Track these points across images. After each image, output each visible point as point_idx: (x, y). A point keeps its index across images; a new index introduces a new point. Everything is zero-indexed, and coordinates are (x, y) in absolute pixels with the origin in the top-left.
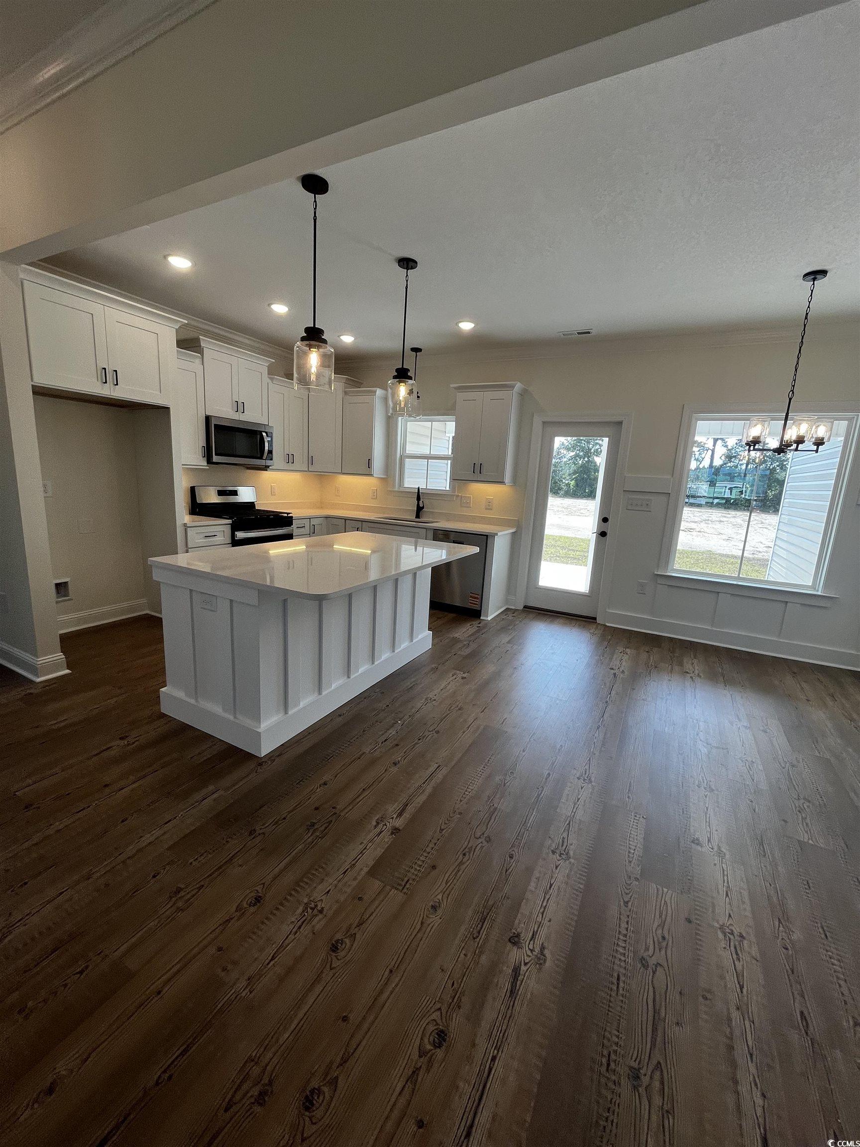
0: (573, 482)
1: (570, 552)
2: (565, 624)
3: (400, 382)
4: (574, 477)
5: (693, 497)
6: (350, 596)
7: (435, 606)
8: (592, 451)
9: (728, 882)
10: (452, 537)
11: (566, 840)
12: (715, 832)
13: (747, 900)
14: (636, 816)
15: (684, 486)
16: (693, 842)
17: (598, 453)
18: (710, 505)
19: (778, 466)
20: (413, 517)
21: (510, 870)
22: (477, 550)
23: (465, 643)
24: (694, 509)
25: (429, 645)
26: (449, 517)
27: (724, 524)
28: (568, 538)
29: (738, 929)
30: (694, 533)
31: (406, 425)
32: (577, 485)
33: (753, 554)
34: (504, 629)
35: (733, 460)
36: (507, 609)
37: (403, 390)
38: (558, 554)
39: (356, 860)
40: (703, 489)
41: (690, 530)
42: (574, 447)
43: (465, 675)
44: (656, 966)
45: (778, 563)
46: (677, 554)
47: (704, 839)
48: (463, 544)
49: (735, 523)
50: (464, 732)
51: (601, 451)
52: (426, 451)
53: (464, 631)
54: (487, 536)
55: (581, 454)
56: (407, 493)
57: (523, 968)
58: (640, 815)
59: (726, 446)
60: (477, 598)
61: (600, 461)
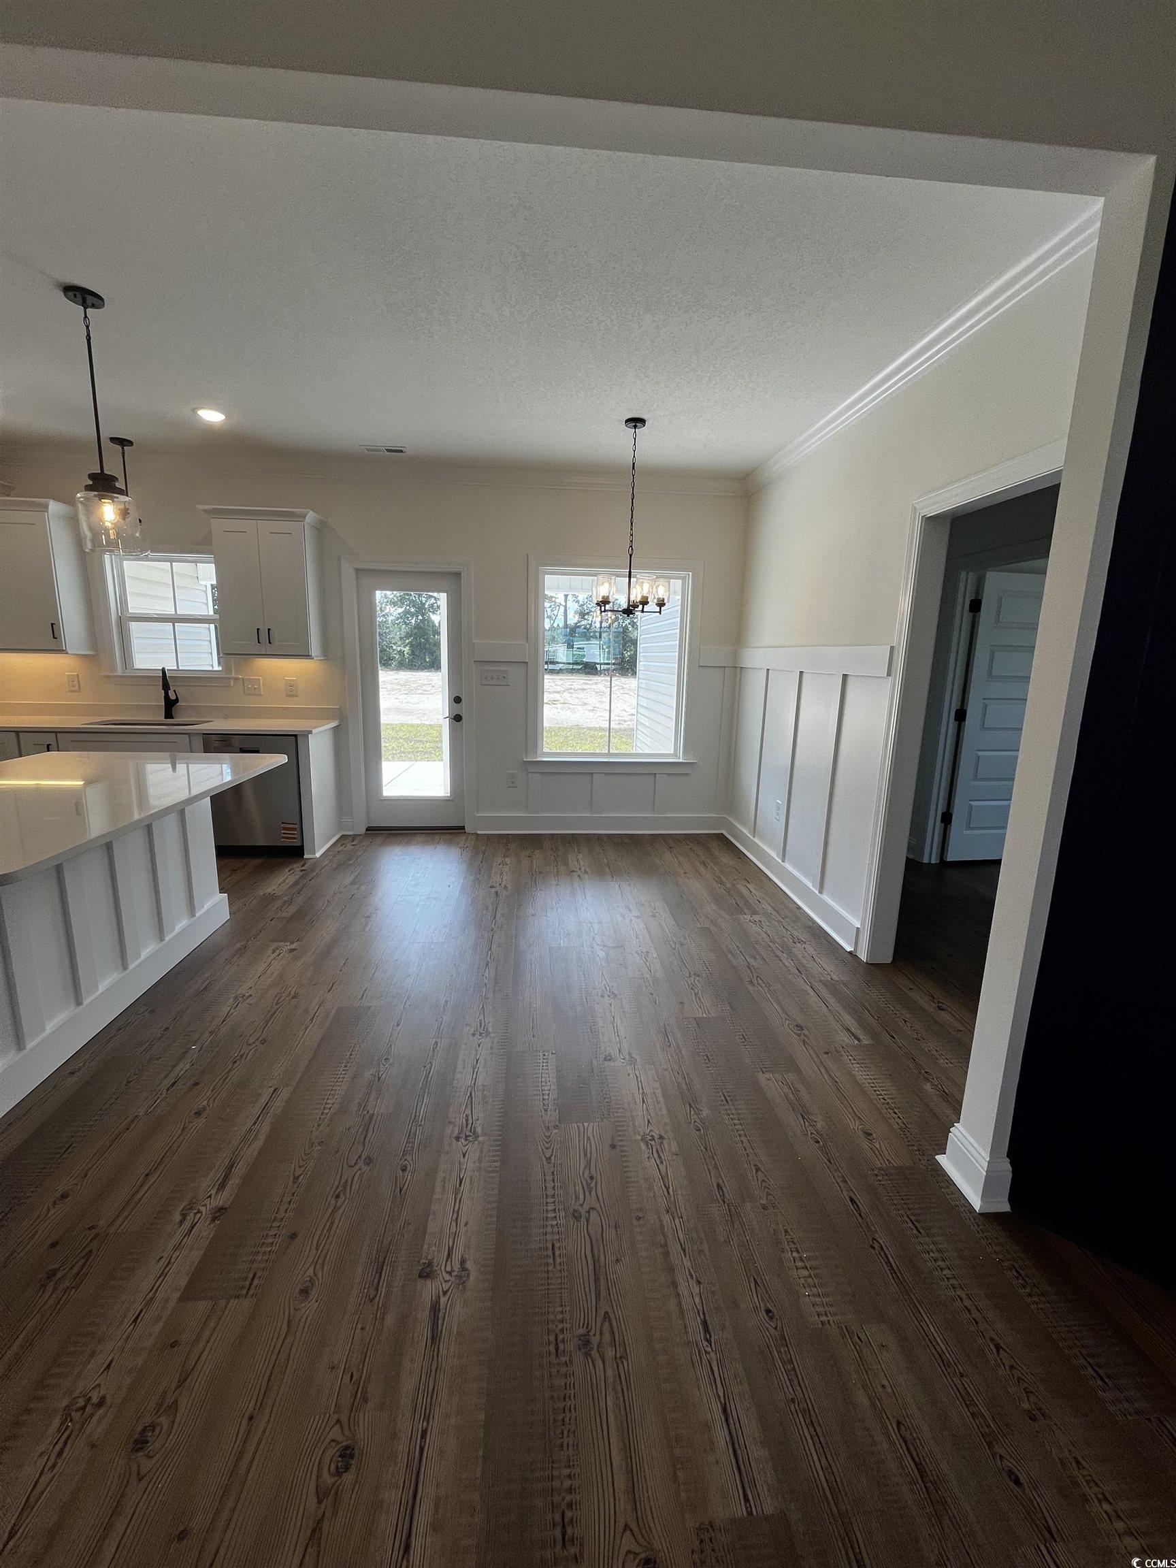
0: (408, 648)
1: (417, 745)
2: (426, 843)
3: (101, 497)
4: (407, 641)
5: (553, 663)
6: (59, 869)
7: (224, 852)
8: (426, 606)
9: (642, 1088)
10: (236, 742)
11: (470, 1117)
12: (624, 1040)
13: (661, 1099)
14: (544, 1055)
15: (541, 650)
16: (605, 1060)
17: (435, 609)
18: (572, 671)
19: (629, 624)
20: (161, 717)
21: (405, 1188)
22: (283, 759)
23: (285, 898)
24: (554, 677)
25: (224, 915)
26: (227, 713)
27: (587, 693)
28: (412, 725)
29: (657, 1132)
30: (559, 706)
31: (122, 566)
32: (413, 653)
33: (619, 724)
34: (342, 866)
35: (586, 617)
36: (343, 837)
37: (109, 512)
38: (402, 749)
39: (154, 1289)
40: (562, 654)
41: (554, 702)
42: (402, 601)
43: (293, 947)
44: (589, 1212)
45: (642, 732)
46: (545, 734)
47: (614, 1051)
48: (257, 752)
49: (597, 690)
50: (307, 1028)
51: (438, 607)
52: (169, 610)
53: (282, 881)
54: (296, 736)
55: (412, 610)
56: (144, 678)
57: (443, 1300)
58: (548, 1051)
59: (578, 602)
60: (294, 829)
61: (440, 618)
